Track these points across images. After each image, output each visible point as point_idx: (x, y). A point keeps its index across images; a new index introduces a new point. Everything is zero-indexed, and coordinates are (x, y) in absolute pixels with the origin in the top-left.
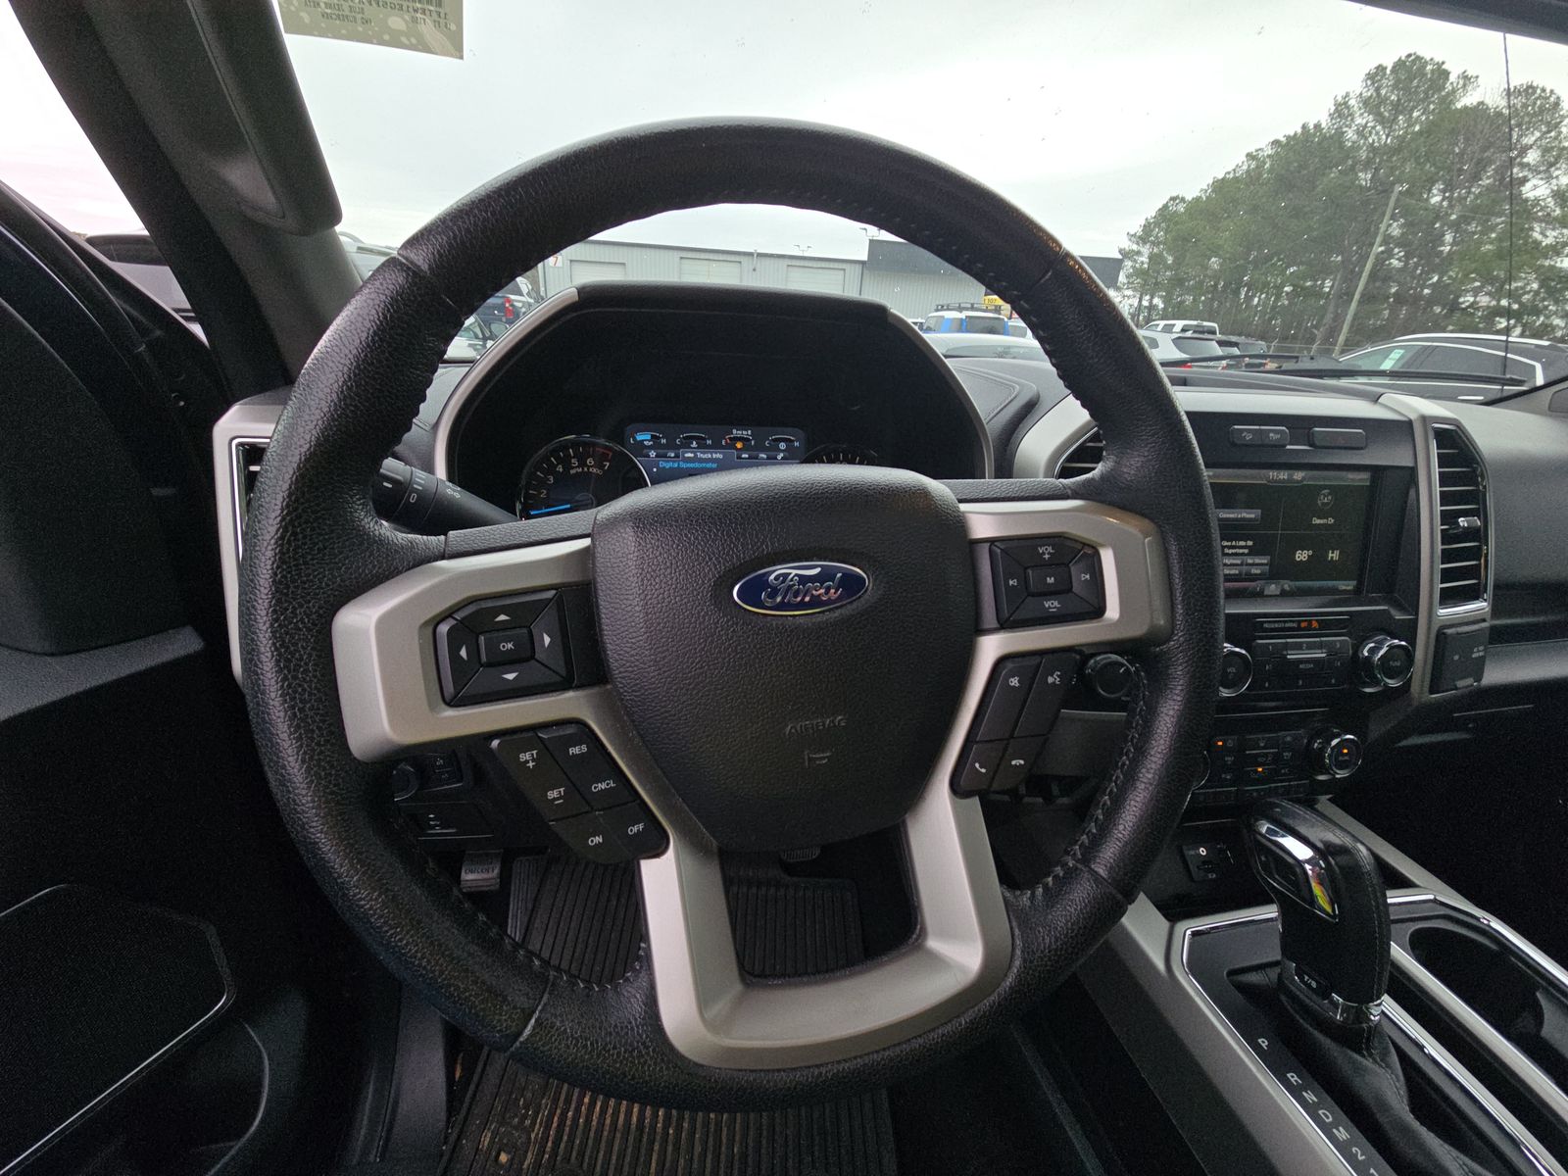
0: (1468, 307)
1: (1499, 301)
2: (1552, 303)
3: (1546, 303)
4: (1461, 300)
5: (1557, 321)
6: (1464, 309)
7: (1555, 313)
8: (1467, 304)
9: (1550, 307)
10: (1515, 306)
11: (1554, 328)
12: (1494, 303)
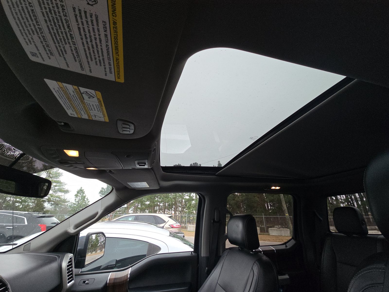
0: (9, 200)
1: (16, 199)
2: (29, 200)
3: (28, 200)
4: (7, 199)
5: (30, 204)
6: (7, 201)
7: (30, 202)
8: (8, 200)
9: (29, 201)
10: (21, 201)
11: (30, 205)
12: (15, 200)
